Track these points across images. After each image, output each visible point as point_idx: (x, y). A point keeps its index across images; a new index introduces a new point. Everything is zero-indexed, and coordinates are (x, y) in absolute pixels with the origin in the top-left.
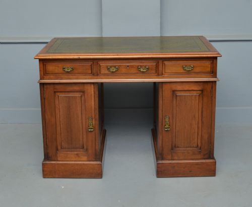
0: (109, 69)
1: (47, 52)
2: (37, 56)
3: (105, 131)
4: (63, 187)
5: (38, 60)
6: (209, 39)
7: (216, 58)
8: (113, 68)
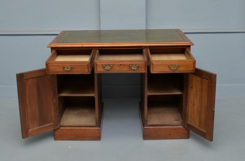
0: (104, 67)
1: (57, 42)
2: (49, 45)
3: (103, 103)
4: (70, 147)
5: (50, 48)
6: (184, 31)
7: (189, 46)
8: (108, 66)
